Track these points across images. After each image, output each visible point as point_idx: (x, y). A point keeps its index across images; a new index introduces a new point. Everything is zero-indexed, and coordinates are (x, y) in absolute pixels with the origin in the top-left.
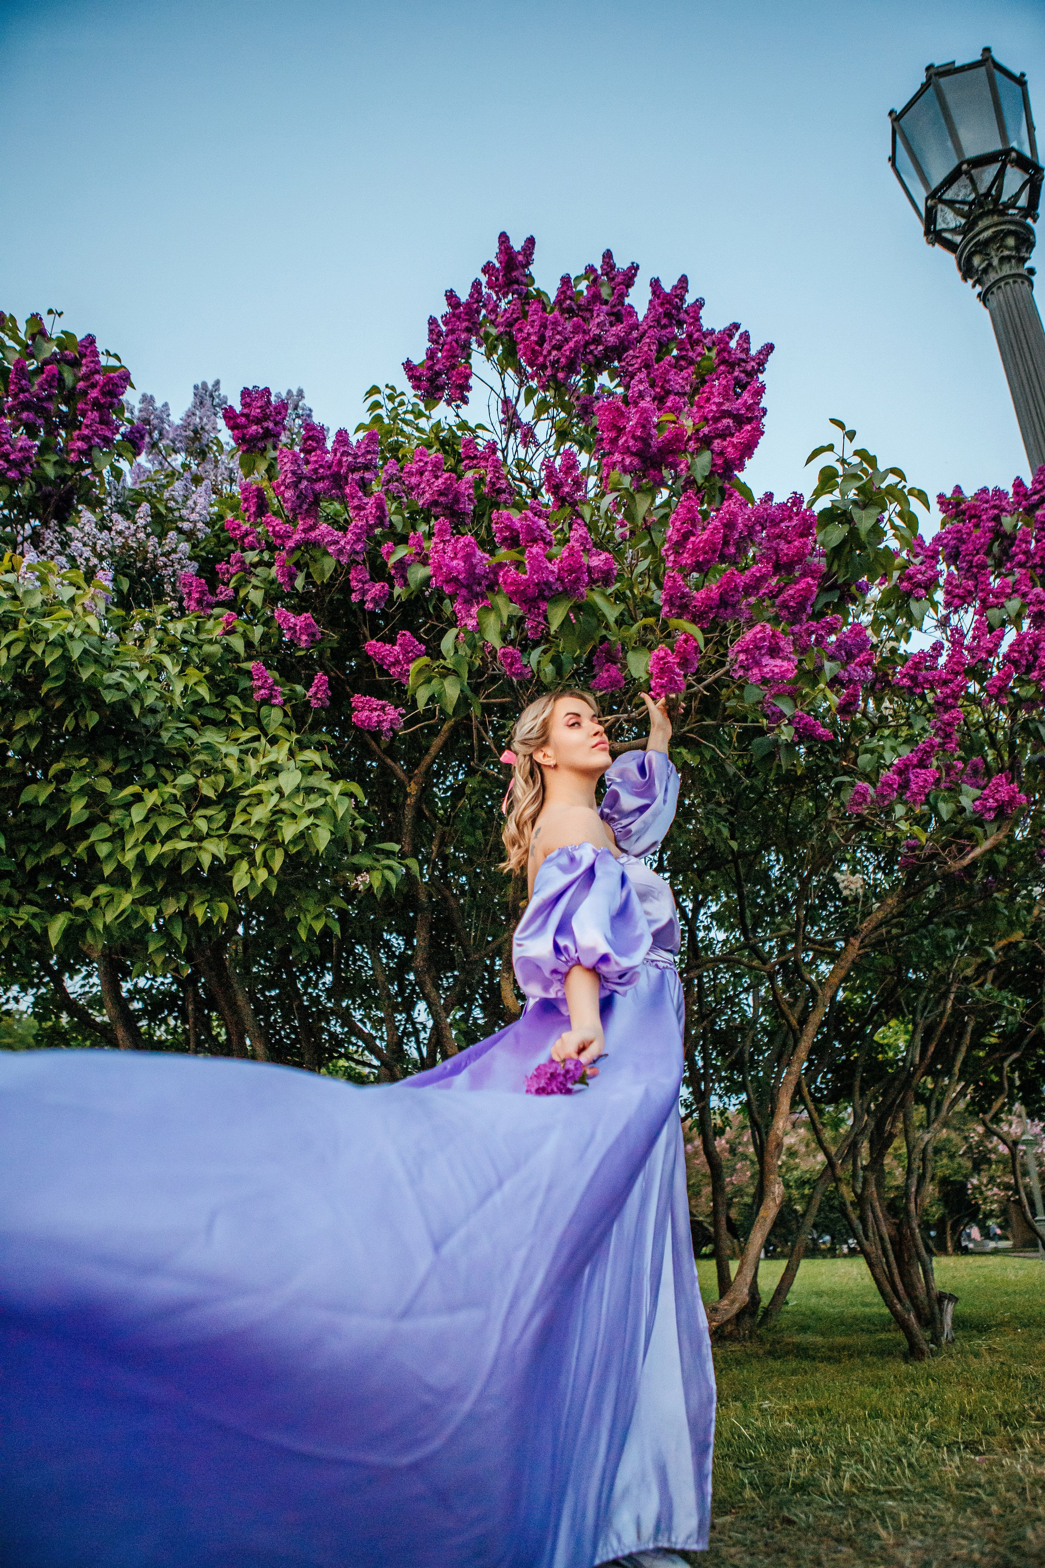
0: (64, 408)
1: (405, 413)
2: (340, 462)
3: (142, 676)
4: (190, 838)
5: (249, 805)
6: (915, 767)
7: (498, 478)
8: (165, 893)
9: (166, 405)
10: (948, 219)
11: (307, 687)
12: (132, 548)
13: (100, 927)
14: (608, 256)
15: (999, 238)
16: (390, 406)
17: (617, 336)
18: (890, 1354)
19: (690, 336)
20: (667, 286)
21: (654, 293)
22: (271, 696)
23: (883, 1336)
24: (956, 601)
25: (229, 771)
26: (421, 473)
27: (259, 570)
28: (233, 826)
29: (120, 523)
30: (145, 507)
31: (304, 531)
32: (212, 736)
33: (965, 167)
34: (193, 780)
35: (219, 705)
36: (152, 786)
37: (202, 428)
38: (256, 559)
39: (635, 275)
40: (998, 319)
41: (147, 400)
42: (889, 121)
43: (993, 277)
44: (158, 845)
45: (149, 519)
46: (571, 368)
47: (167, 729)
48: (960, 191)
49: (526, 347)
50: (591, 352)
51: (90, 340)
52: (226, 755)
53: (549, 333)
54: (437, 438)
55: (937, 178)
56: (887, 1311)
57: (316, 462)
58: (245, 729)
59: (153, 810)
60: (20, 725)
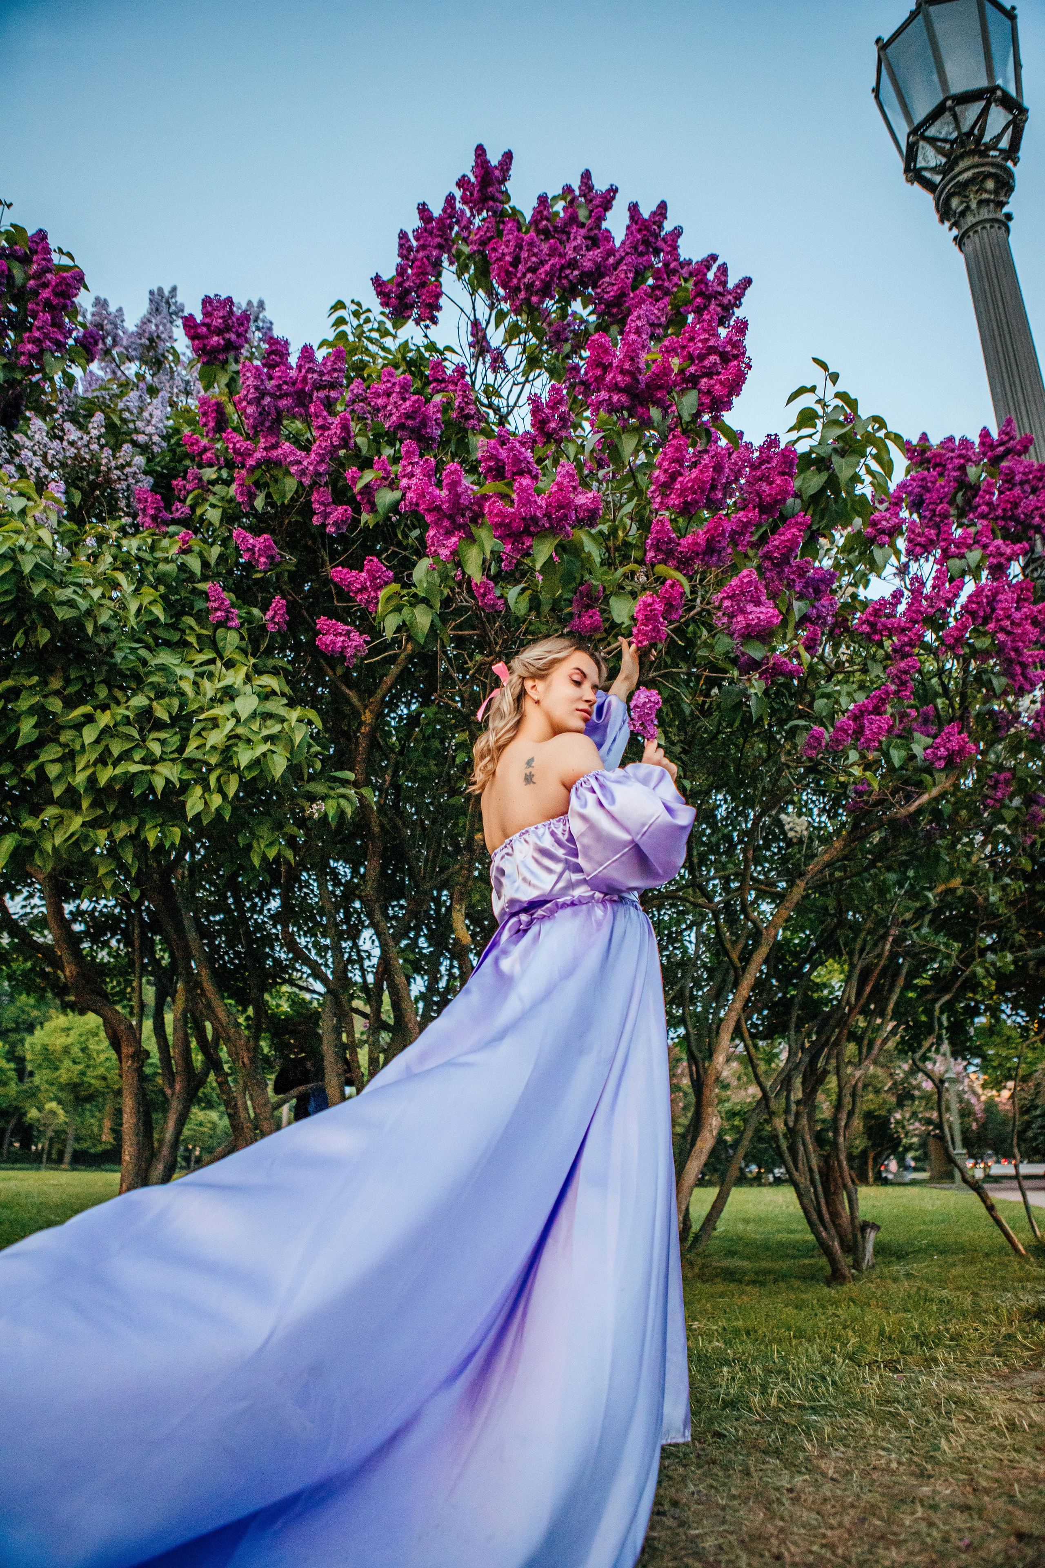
0: (13, 308)
1: (371, 330)
2: (305, 378)
3: (96, 593)
4: (143, 761)
5: (203, 729)
6: (871, 713)
7: (467, 404)
8: (116, 817)
9: (120, 310)
10: (929, 157)
11: (265, 610)
12: (84, 459)
13: (49, 848)
14: (586, 176)
15: (978, 180)
16: (355, 322)
17: (594, 261)
18: (813, 1277)
19: (666, 264)
20: (646, 212)
21: (632, 218)
22: (228, 619)
23: (806, 1261)
24: (918, 550)
25: (183, 694)
26: (388, 394)
27: (217, 488)
28: (188, 750)
29: (73, 433)
30: (99, 417)
31: (265, 449)
32: (166, 658)
33: (949, 103)
34: (147, 702)
35: (174, 626)
36: (104, 707)
37: (158, 337)
38: (214, 476)
39: (613, 198)
40: (973, 265)
41: (101, 303)
42: (875, 49)
43: (970, 220)
44: (110, 767)
45: (103, 430)
46: (546, 292)
47: (120, 649)
48: (942, 129)
49: (500, 267)
50: (567, 277)
51: (42, 235)
52: (181, 678)
53: (524, 255)
54: (404, 358)
55: (920, 115)
56: (811, 1237)
57: (280, 377)
58: (201, 651)
59: (106, 731)
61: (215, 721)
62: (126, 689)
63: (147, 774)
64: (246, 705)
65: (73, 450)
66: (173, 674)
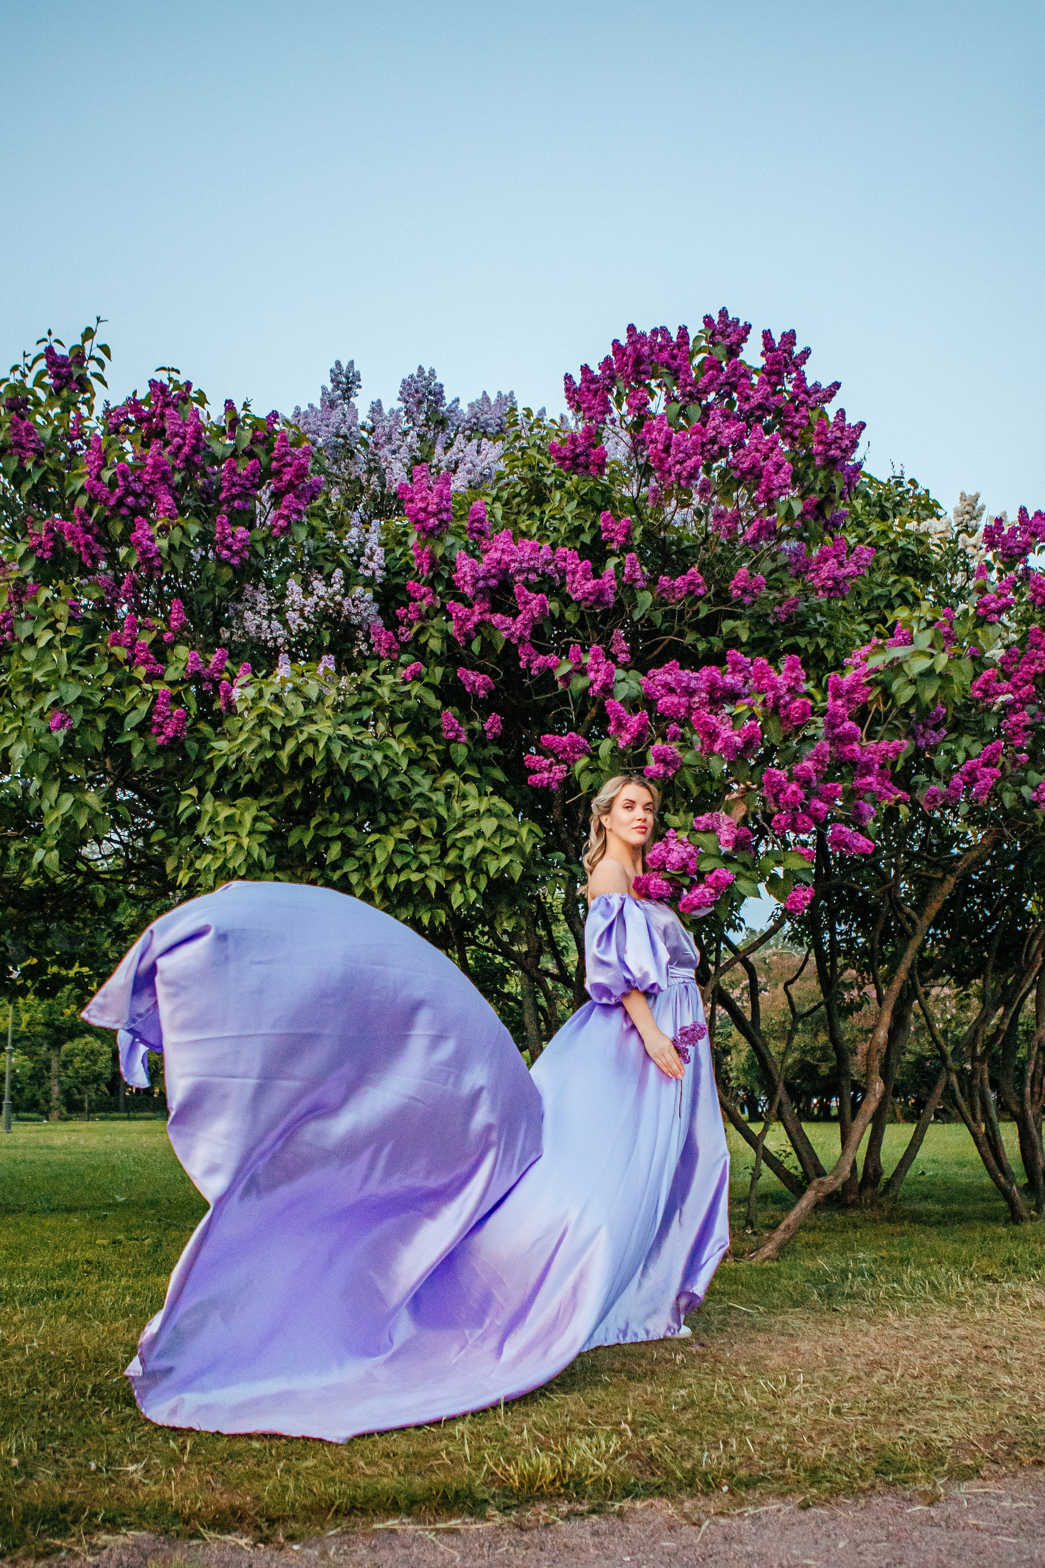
4: (419, 870)
6: (982, 766)
7: (634, 571)
12: (330, 607)
14: (724, 310)
20: (777, 338)
21: (766, 345)
22: (457, 736)
29: (320, 588)
30: (339, 573)
31: (480, 614)
34: (415, 824)
39: (749, 330)
44: (395, 876)
45: (342, 582)
60: (288, 792)
61: (468, 840)
62: (397, 812)
63: (423, 880)
64: (489, 825)
65: (322, 603)
66: (430, 799)
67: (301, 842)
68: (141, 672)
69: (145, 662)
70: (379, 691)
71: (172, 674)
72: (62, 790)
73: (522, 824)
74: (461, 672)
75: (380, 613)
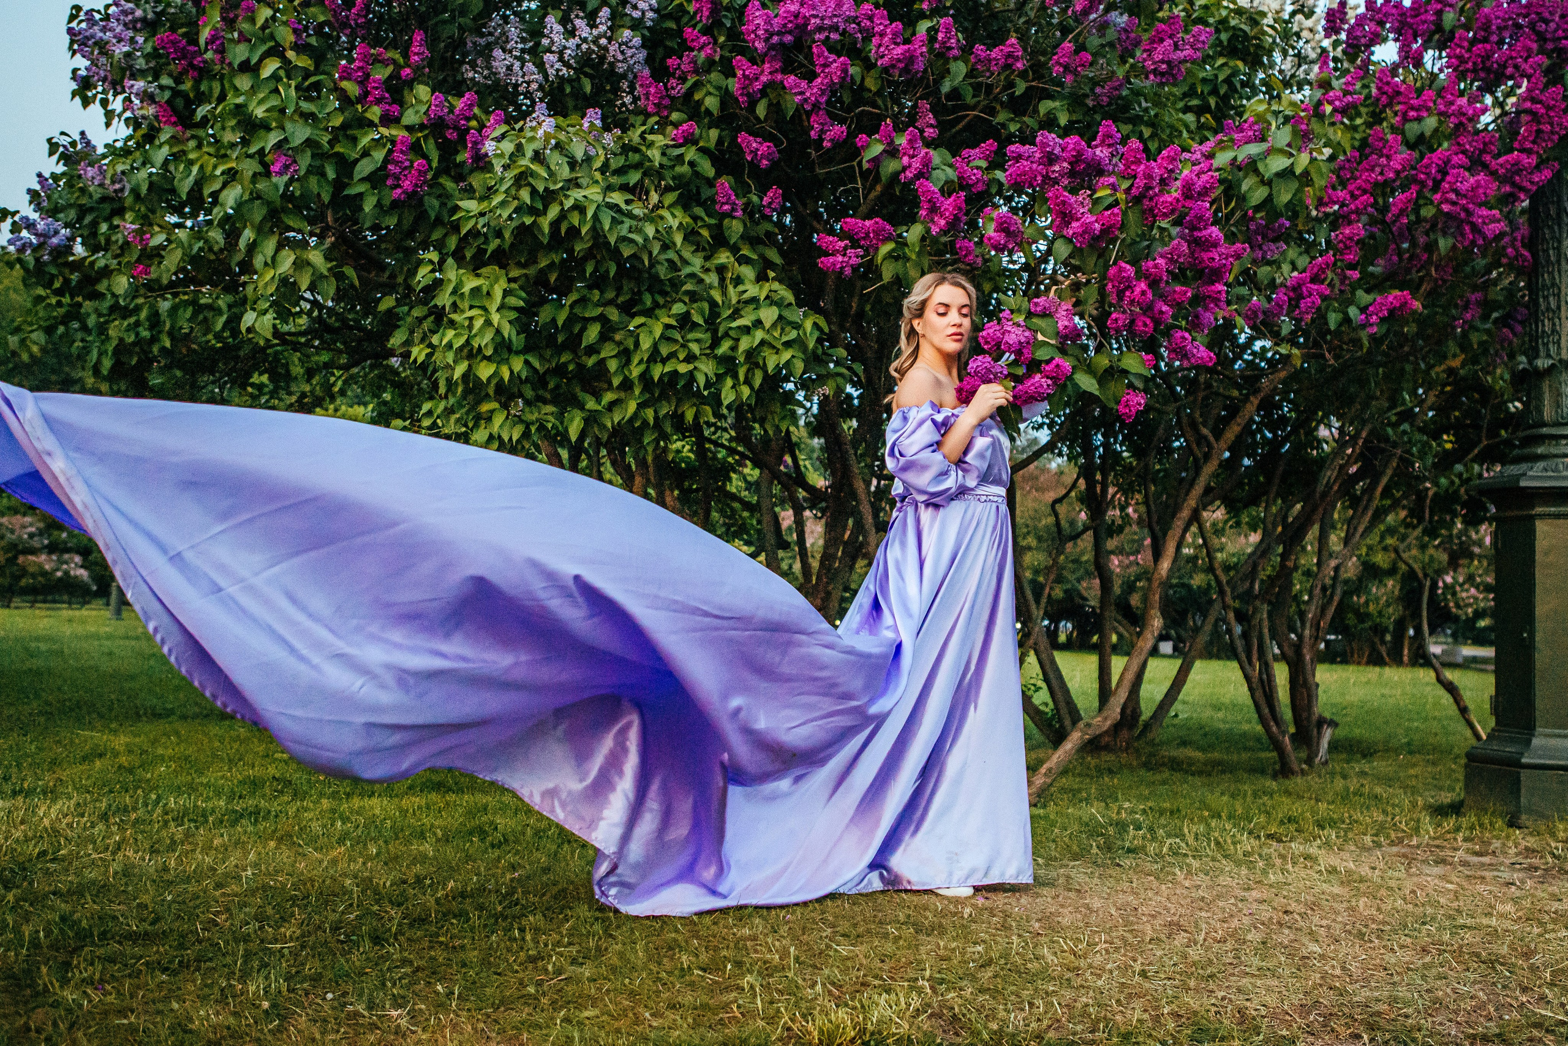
6: (1310, 282)
11: (762, 197)
12: (593, 54)
22: (733, 213)
27: (711, 75)
29: (583, 28)
30: (604, 12)
31: (770, 73)
34: (684, 309)
44: (660, 365)
45: (609, 25)
60: (543, 263)
61: (746, 330)
62: (664, 294)
63: (691, 372)
64: (768, 315)
65: (584, 46)
66: (701, 281)
67: (554, 320)
68: (375, 113)
69: (378, 102)
70: (649, 153)
71: (410, 117)
72: (280, 247)
73: (805, 315)
74: (742, 137)
75: (649, 60)
